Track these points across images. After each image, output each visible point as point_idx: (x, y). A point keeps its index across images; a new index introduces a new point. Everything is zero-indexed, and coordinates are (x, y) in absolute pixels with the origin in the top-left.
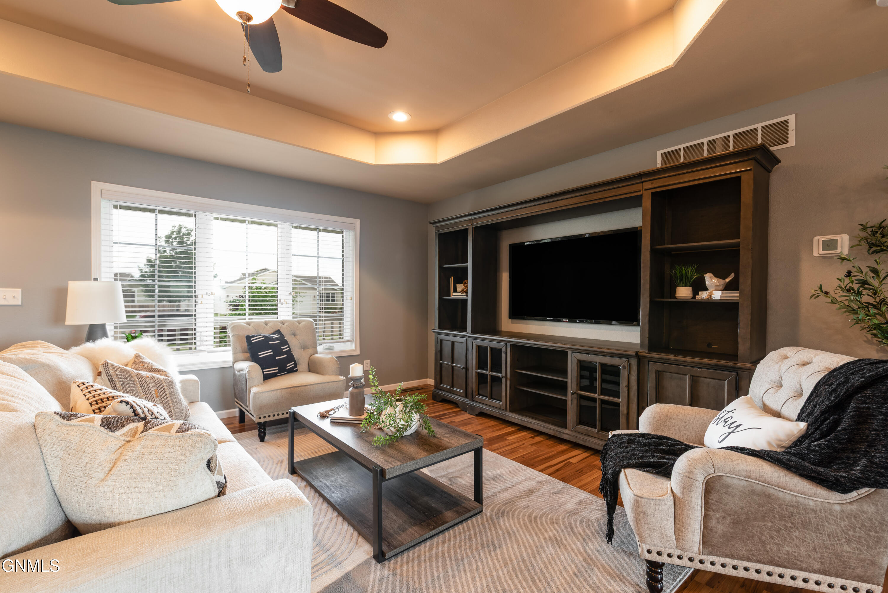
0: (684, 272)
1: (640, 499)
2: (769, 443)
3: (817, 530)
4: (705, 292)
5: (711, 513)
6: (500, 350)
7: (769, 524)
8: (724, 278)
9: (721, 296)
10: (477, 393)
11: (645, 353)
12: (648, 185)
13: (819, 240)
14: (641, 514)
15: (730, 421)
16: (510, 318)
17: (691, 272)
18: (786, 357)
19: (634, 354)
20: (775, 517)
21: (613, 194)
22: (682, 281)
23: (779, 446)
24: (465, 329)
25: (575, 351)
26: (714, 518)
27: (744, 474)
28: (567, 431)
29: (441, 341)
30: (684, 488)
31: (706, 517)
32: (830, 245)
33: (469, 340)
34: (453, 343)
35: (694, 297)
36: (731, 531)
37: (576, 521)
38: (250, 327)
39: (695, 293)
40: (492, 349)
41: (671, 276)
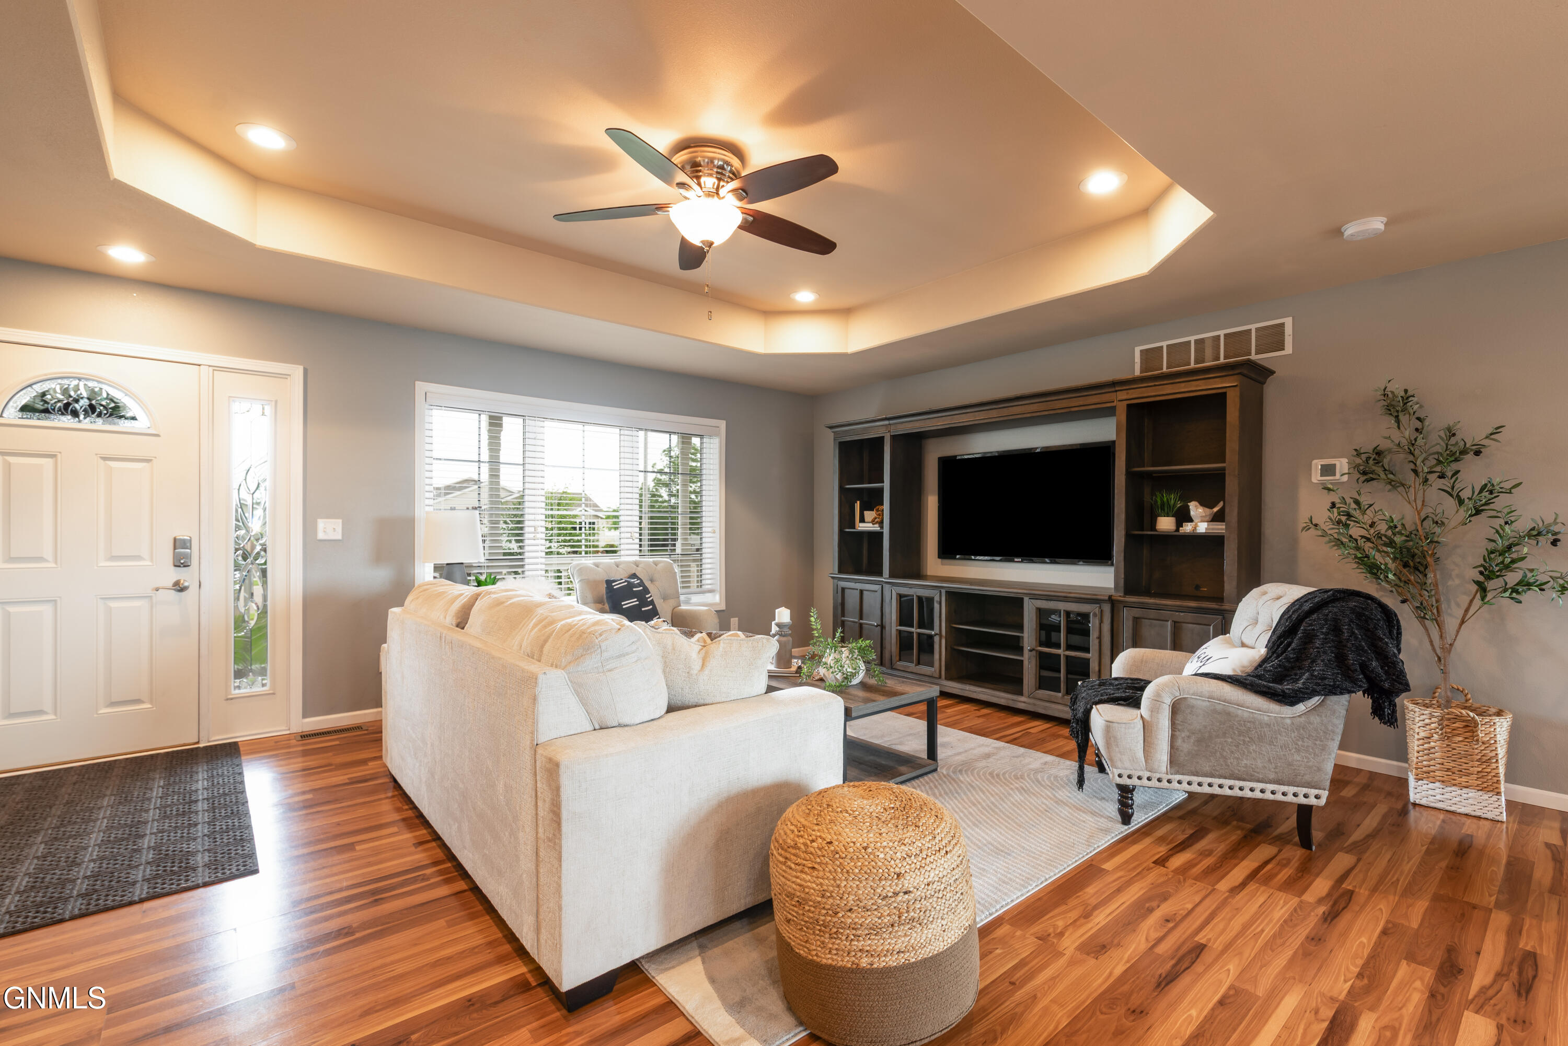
0: (1165, 499)
1: (1111, 724)
2: (1234, 670)
3: (1271, 743)
4: (1189, 524)
5: (1177, 733)
6: (930, 600)
7: (1230, 740)
8: (1211, 507)
9: (1206, 529)
10: (898, 658)
11: (1120, 596)
12: (1122, 395)
13: (1317, 464)
14: (1112, 739)
15: (1203, 656)
16: (939, 557)
17: (1173, 499)
18: (1265, 593)
19: (1107, 598)
20: (1234, 733)
21: (1081, 403)
22: (1164, 510)
23: (1242, 672)
24: (880, 574)
25: (1034, 597)
26: (1180, 738)
27: (1207, 695)
28: (1023, 699)
29: (843, 589)
30: (1152, 711)
31: (1173, 738)
32: (1328, 470)
33: (887, 587)
34: (861, 592)
35: (1177, 530)
36: (1196, 748)
37: (1043, 777)
38: (599, 569)
39: (1179, 524)
40: (920, 599)
41: (1152, 505)
